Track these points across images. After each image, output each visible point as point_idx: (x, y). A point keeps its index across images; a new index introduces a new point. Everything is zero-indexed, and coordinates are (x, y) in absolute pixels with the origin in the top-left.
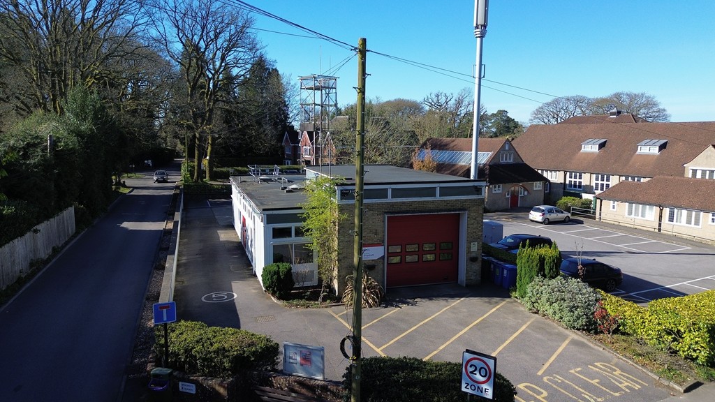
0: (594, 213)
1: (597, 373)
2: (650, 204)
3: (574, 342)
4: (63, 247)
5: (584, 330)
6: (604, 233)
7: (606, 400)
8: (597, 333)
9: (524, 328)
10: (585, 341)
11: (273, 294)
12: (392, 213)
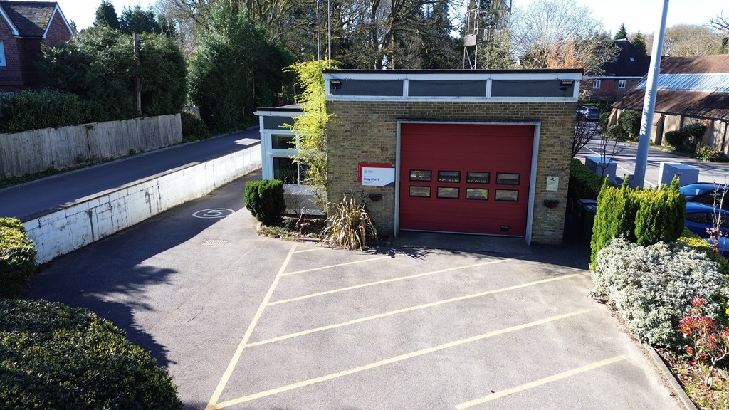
12: (408, 119)
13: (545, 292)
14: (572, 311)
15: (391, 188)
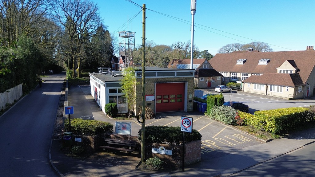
0: (242, 89)
1: (235, 137)
2: (263, 84)
3: (227, 128)
4: (18, 100)
5: (231, 124)
6: (244, 96)
7: (237, 144)
8: (236, 125)
9: (209, 124)
10: (232, 128)
11: (109, 115)
12: (157, 82)
13: (202, 120)
14: (211, 122)
15: (154, 101)
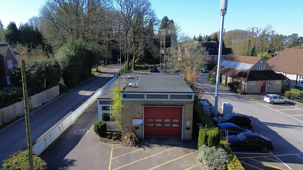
6: (302, 113)
12: (146, 105)
13: (186, 159)
14: (193, 166)
15: (142, 125)
